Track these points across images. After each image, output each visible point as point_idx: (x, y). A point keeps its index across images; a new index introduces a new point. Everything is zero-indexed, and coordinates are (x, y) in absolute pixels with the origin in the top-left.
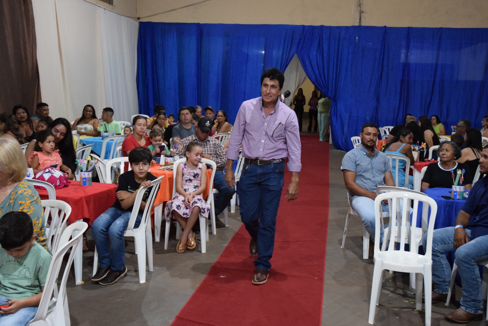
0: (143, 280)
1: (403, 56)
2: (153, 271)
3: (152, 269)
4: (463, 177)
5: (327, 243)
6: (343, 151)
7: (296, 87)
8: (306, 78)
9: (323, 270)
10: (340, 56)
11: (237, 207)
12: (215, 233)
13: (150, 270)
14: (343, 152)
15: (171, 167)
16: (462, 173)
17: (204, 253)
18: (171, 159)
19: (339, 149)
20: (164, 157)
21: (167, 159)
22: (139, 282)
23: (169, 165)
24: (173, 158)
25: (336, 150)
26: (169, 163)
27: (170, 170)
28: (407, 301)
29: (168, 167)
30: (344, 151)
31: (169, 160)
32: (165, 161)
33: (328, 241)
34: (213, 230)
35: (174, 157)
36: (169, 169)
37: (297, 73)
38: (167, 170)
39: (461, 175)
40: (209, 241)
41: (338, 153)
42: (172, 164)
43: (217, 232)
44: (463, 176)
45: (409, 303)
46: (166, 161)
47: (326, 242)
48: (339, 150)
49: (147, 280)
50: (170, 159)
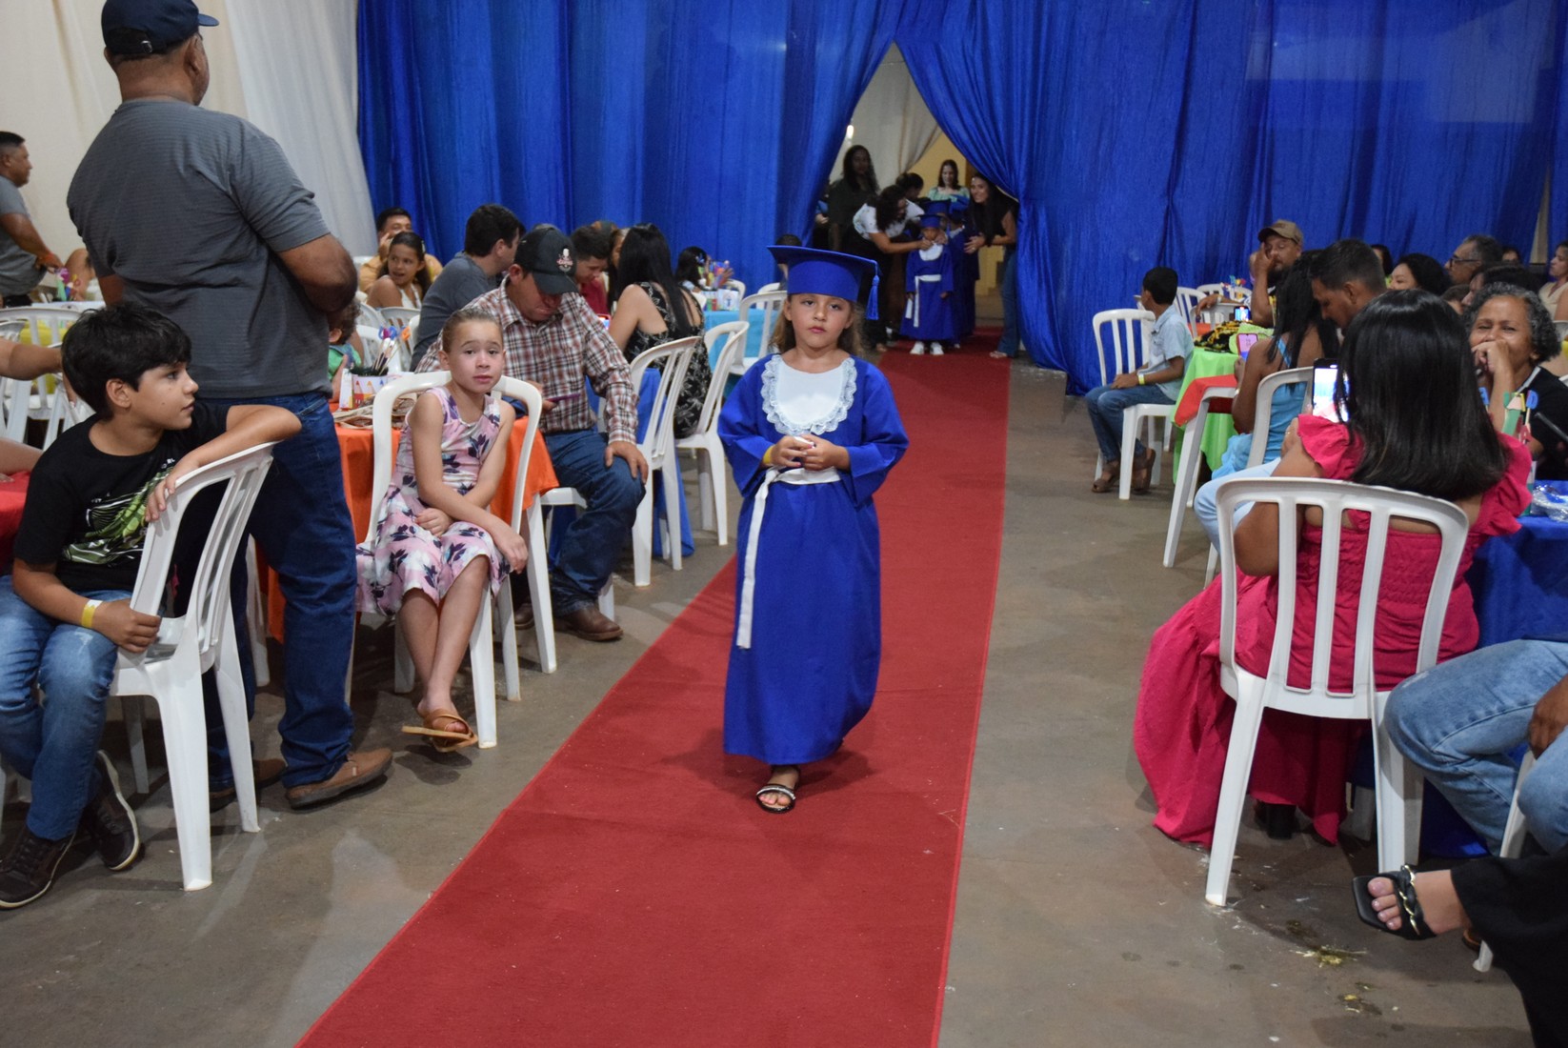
0: (197, 876)
1: (1257, 50)
2: (258, 829)
3: (255, 823)
4: (1527, 425)
5: (984, 697)
6: (1055, 372)
7: (900, 166)
8: (936, 136)
9: (959, 816)
10: (1043, 47)
11: (661, 565)
12: (551, 664)
13: (247, 827)
14: (1056, 375)
15: (369, 411)
16: (1526, 408)
17: (488, 749)
18: (375, 380)
19: (1043, 365)
20: (350, 375)
21: (358, 383)
22: (181, 885)
23: (364, 405)
24: (384, 378)
25: (1032, 370)
26: (365, 400)
27: (363, 424)
28: (1310, 954)
29: (359, 412)
30: (1061, 372)
31: (367, 384)
32: (353, 391)
33: (987, 688)
34: (541, 655)
35: (385, 372)
36: (361, 419)
37: (905, 123)
38: (351, 422)
39: (1524, 414)
40: (522, 696)
41: (1038, 377)
42: (372, 401)
43: (561, 660)
44: (1531, 421)
45: (1320, 960)
46: (357, 392)
47: (981, 695)
48: (1041, 370)
49: (216, 874)
50: (369, 383)
